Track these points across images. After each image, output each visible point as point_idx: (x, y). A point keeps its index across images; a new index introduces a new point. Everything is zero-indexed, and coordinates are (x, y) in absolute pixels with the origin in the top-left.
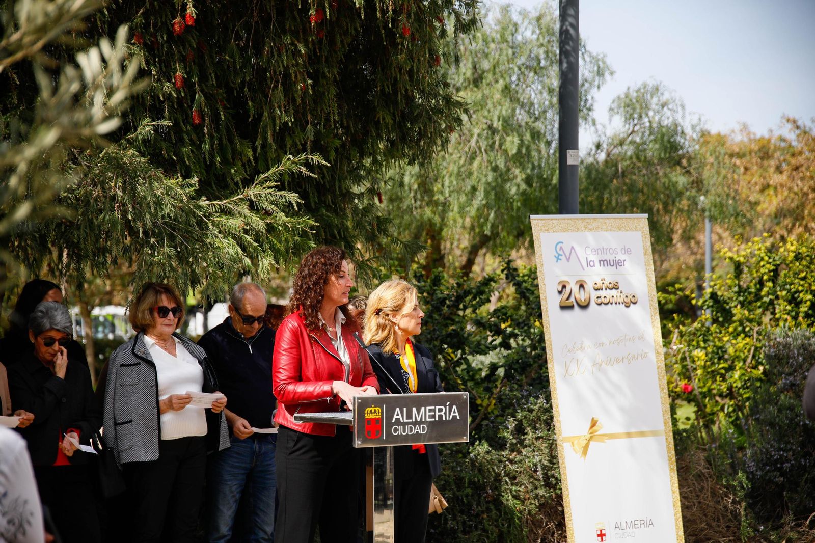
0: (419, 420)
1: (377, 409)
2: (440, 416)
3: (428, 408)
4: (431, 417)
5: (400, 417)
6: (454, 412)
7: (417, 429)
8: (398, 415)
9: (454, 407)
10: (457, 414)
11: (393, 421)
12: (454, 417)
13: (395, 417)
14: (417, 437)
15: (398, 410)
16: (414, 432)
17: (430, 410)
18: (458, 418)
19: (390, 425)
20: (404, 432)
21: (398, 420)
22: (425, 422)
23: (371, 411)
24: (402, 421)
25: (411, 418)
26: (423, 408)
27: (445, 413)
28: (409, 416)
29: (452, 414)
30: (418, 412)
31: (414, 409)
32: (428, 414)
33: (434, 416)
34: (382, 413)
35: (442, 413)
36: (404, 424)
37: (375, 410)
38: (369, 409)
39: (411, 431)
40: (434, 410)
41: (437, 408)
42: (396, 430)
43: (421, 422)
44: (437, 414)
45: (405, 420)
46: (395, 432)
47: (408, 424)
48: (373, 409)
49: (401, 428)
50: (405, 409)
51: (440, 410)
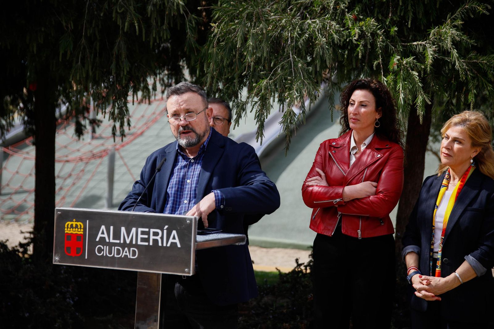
0: (128, 241)
1: (78, 223)
2: (155, 241)
3: (140, 230)
4: (143, 240)
5: (105, 235)
6: (174, 238)
7: (126, 253)
8: (103, 233)
9: (174, 232)
10: (177, 241)
11: (97, 240)
12: (174, 244)
13: (100, 235)
14: (125, 261)
15: (103, 227)
16: (122, 255)
17: (143, 233)
18: (179, 246)
19: (93, 244)
20: (110, 253)
21: (102, 239)
22: (136, 246)
23: (72, 225)
24: (107, 240)
25: (120, 239)
26: (134, 230)
27: (162, 238)
28: (117, 235)
29: (171, 240)
30: (128, 233)
31: (123, 229)
32: (140, 236)
33: (147, 240)
34: (85, 229)
35: (158, 238)
36: (111, 245)
37: (77, 226)
38: (70, 223)
39: (118, 253)
40: (148, 233)
41: (152, 231)
42: (100, 250)
43: (130, 245)
44: (152, 237)
45: (112, 241)
46: (99, 252)
47: (115, 245)
48: (74, 223)
49: (106, 249)
50: (112, 228)
51: (156, 234)
